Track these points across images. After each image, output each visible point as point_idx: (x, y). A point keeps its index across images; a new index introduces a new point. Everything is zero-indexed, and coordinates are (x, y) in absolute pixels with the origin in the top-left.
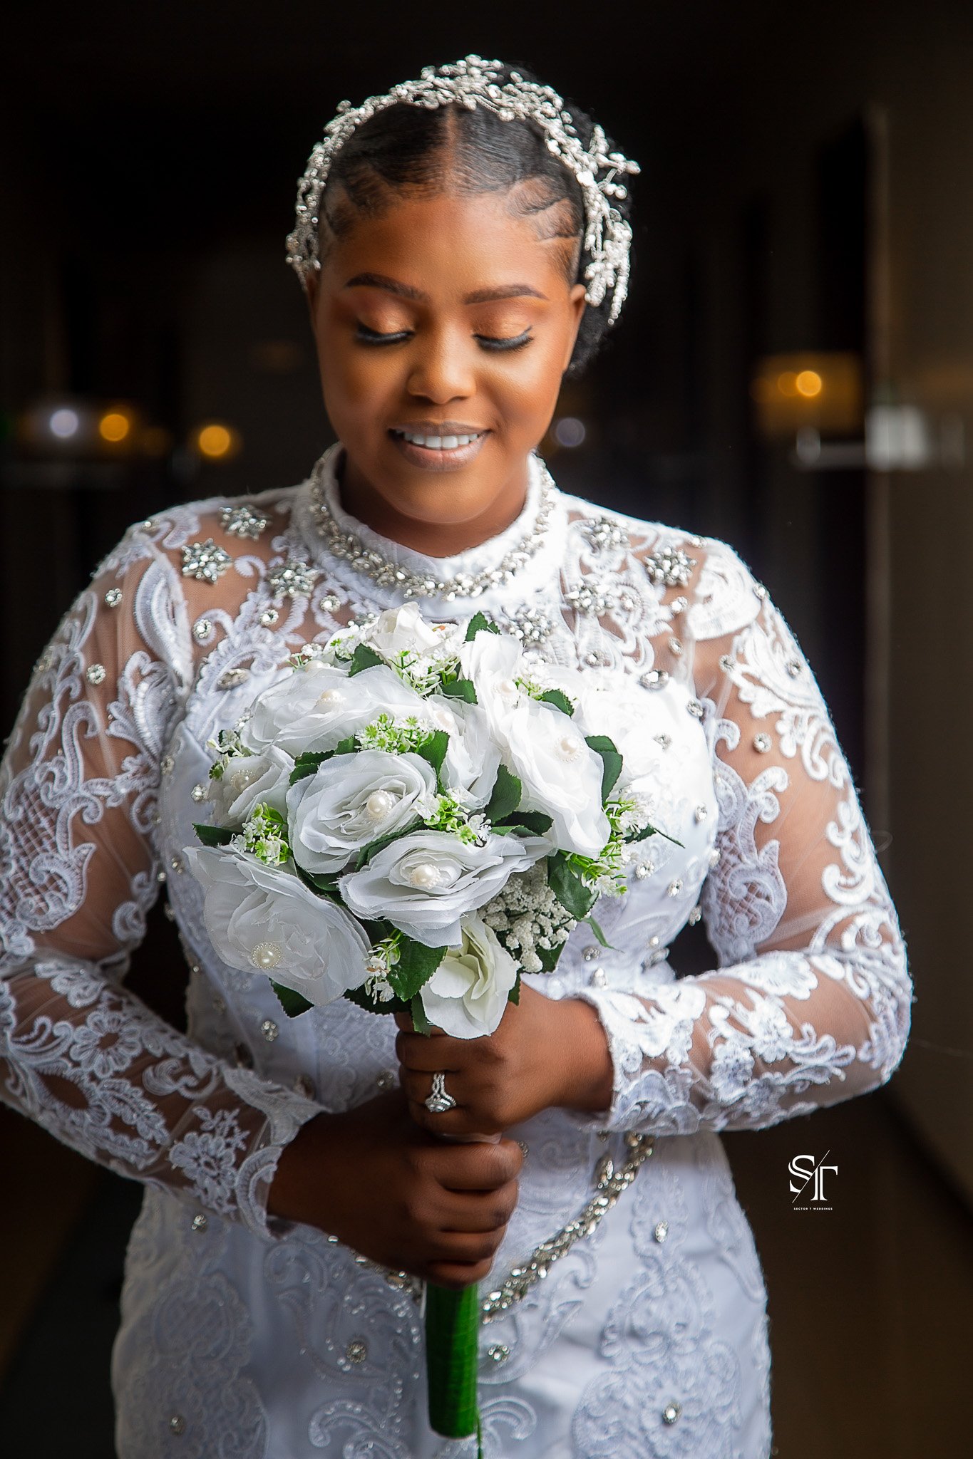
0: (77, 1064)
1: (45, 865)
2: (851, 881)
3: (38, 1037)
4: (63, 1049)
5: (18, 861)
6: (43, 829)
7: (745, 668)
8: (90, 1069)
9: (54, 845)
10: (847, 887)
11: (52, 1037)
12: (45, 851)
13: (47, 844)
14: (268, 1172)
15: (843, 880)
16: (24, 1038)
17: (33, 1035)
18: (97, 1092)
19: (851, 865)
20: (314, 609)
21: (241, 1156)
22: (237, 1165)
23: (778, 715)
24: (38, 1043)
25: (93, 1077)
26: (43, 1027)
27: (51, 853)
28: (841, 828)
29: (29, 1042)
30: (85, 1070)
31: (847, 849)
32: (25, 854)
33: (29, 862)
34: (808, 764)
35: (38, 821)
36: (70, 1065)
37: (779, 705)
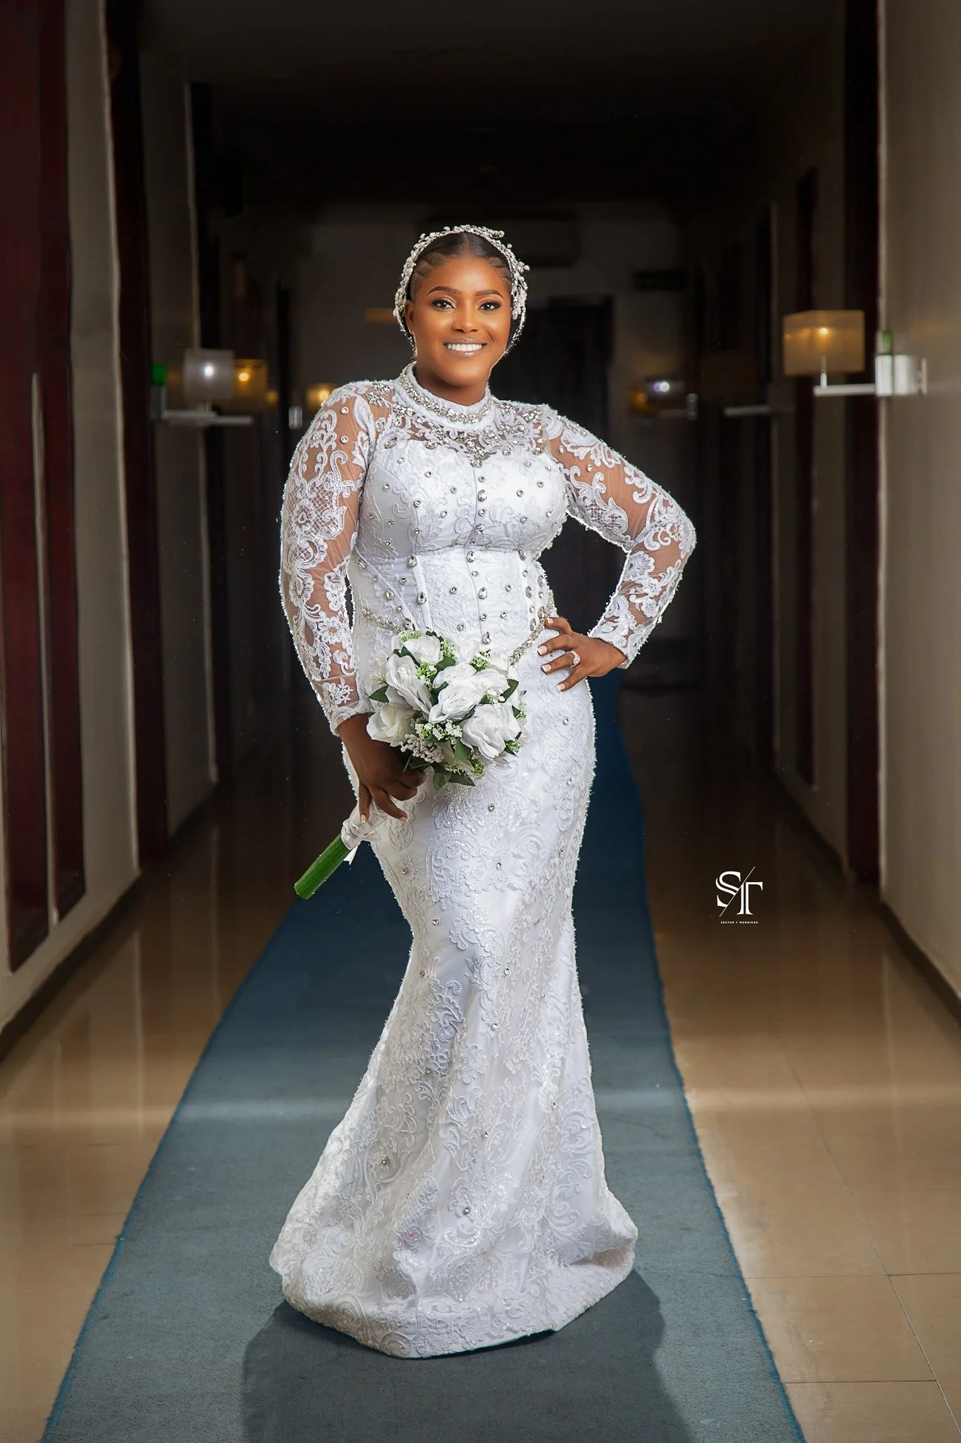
0: (319, 629)
1: (326, 516)
2: (644, 492)
3: (313, 611)
4: (318, 620)
5: (316, 513)
6: (327, 500)
7: (570, 445)
8: (321, 634)
9: (331, 506)
10: (643, 496)
11: (318, 614)
12: (328, 509)
13: (328, 506)
14: (346, 716)
15: (641, 495)
16: (309, 607)
17: (312, 609)
18: (318, 644)
19: (640, 486)
20: (414, 423)
21: (342, 704)
22: (339, 706)
23: (589, 453)
24: (312, 613)
25: (320, 638)
26: (317, 608)
27: (331, 509)
28: (630, 477)
29: (309, 610)
30: (319, 633)
31: (636, 481)
32: (319, 510)
33: (321, 514)
34: (607, 464)
35: (324, 497)
36: (316, 628)
37: (588, 450)
